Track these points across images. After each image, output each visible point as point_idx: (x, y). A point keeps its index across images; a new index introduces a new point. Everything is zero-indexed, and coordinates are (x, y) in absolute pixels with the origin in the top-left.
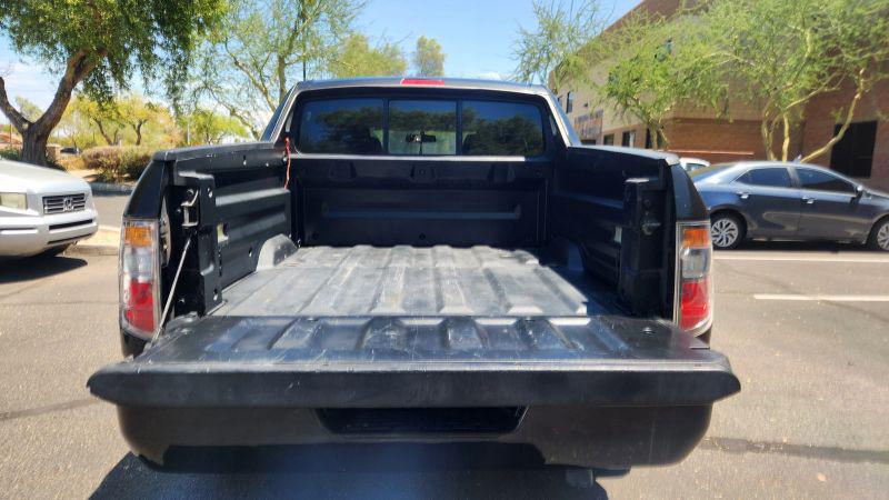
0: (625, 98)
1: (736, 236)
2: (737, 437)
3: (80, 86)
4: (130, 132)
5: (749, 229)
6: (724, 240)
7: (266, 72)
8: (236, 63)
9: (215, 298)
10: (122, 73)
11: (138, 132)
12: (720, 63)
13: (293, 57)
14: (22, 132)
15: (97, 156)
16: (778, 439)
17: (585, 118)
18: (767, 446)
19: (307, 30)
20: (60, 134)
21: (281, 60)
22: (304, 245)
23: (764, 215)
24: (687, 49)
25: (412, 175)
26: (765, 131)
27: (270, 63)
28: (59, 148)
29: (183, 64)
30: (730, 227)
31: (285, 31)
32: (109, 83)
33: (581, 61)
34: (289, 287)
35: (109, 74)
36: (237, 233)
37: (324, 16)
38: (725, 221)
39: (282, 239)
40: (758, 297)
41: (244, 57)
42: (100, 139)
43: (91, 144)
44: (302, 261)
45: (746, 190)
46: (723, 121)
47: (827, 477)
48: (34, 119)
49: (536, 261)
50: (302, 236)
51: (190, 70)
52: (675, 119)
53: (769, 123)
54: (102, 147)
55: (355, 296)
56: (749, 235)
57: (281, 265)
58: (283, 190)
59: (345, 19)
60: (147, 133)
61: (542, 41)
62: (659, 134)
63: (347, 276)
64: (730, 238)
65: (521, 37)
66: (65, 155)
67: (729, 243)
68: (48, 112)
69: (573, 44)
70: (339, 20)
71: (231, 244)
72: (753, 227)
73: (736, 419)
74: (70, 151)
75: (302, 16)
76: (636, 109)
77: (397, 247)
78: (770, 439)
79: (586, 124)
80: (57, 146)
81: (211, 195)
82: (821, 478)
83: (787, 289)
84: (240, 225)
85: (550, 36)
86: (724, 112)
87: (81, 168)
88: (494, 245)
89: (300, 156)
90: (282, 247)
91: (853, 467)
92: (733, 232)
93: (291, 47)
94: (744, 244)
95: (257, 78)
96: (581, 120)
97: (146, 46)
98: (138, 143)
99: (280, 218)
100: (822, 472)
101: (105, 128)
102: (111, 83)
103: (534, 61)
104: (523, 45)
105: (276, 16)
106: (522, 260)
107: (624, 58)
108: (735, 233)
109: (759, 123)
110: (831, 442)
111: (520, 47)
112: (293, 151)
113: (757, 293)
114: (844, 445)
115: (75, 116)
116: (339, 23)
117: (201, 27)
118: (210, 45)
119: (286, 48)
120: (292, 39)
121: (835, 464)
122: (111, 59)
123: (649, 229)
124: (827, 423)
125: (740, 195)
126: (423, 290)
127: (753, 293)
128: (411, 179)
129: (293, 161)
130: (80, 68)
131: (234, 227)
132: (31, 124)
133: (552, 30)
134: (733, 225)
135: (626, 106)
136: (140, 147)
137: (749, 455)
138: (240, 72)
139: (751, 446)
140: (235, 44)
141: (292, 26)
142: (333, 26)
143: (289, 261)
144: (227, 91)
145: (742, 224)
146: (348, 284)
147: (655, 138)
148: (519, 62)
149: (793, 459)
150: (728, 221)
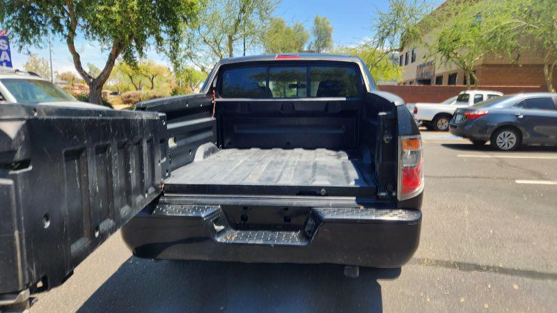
0: (447, 52)
1: (514, 143)
2: (471, 262)
3: (120, 56)
4: (147, 82)
5: (524, 138)
6: (506, 145)
7: (222, 45)
8: (205, 41)
9: (167, 175)
10: (142, 49)
11: (152, 82)
12: (514, 27)
13: (237, 36)
14: (90, 84)
15: (129, 97)
16: (497, 265)
17: (424, 65)
18: (488, 268)
19: (245, 19)
20: (110, 83)
21: (230, 37)
22: (223, 148)
23: (535, 128)
24: (489, 20)
25: (282, 109)
26: (546, 71)
27: (223, 40)
28: (109, 92)
29: (176, 42)
30: (510, 137)
31: (233, 20)
32: (135, 55)
33: (417, 30)
34: (206, 170)
35: (135, 49)
36: (182, 142)
37: (256, 10)
38: (507, 133)
39: (210, 145)
40: (518, 182)
41: (209, 37)
42: (132, 87)
43: (127, 89)
44: (219, 157)
45: (522, 112)
46: (516, 66)
47: (519, 286)
48: (96, 76)
49: (347, 158)
50: (223, 143)
51: (180, 46)
52: (483, 65)
53: (550, 66)
54: (133, 92)
55: (238, 175)
56: (524, 142)
57: (207, 159)
58: (213, 118)
59: (268, 11)
60: (157, 82)
61: (392, 17)
62: (471, 75)
63: (238, 165)
64: (510, 144)
65: (378, 16)
66: (112, 96)
67: (510, 147)
68: (103, 73)
69: (413, 18)
70: (264, 12)
71: (178, 148)
72: (527, 137)
73: (474, 253)
74: (115, 94)
75: (243, 11)
76: (455, 59)
77: (274, 149)
78: (491, 265)
79: (424, 69)
80: (108, 91)
81: (164, 123)
82: (516, 287)
83: (541, 177)
84: (184, 138)
85: (398, 14)
86: (517, 59)
87: (121, 104)
88: (328, 148)
89: (221, 99)
90: (209, 149)
91: (539, 282)
92: (512, 140)
93: (236, 30)
94: (520, 147)
95: (216, 49)
96: (421, 66)
97: (156, 31)
98: (152, 88)
99: (210, 134)
100: (517, 284)
101: (134, 80)
102: (136, 54)
103: (386, 31)
104: (379, 21)
105: (228, 11)
106: (339, 157)
107: (447, 27)
108: (514, 141)
109: (542, 66)
110: (531, 267)
111: (377, 22)
112: (217, 97)
113: (518, 179)
114: (538, 270)
115: (118, 74)
116: (265, 14)
117: (185, 19)
118: (190, 30)
119: (233, 30)
120: (236, 25)
121: (528, 280)
122: (136, 41)
123: (388, 140)
124: (533, 257)
125: (517, 116)
126: (274, 173)
127: (515, 179)
128: (281, 112)
129: (217, 102)
130: (120, 47)
131: (181, 139)
132: (94, 80)
133: (398, 11)
134: (512, 135)
135: (449, 57)
136: (152, 91)
137: (475, 273)
138: (207, 46)
139: (478, 268)
140: (204, 29)
141: (237, 18)
142: (261, 16)
143: (212, 156)
144: (200, 57)
145: (519, 135)
146: (237, 168)
147: (469, 78)
148: (376, 32)
149: (502, 276)
150: (509, 133)
